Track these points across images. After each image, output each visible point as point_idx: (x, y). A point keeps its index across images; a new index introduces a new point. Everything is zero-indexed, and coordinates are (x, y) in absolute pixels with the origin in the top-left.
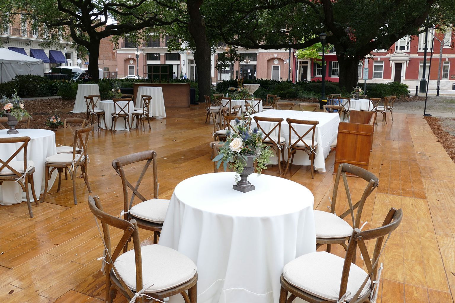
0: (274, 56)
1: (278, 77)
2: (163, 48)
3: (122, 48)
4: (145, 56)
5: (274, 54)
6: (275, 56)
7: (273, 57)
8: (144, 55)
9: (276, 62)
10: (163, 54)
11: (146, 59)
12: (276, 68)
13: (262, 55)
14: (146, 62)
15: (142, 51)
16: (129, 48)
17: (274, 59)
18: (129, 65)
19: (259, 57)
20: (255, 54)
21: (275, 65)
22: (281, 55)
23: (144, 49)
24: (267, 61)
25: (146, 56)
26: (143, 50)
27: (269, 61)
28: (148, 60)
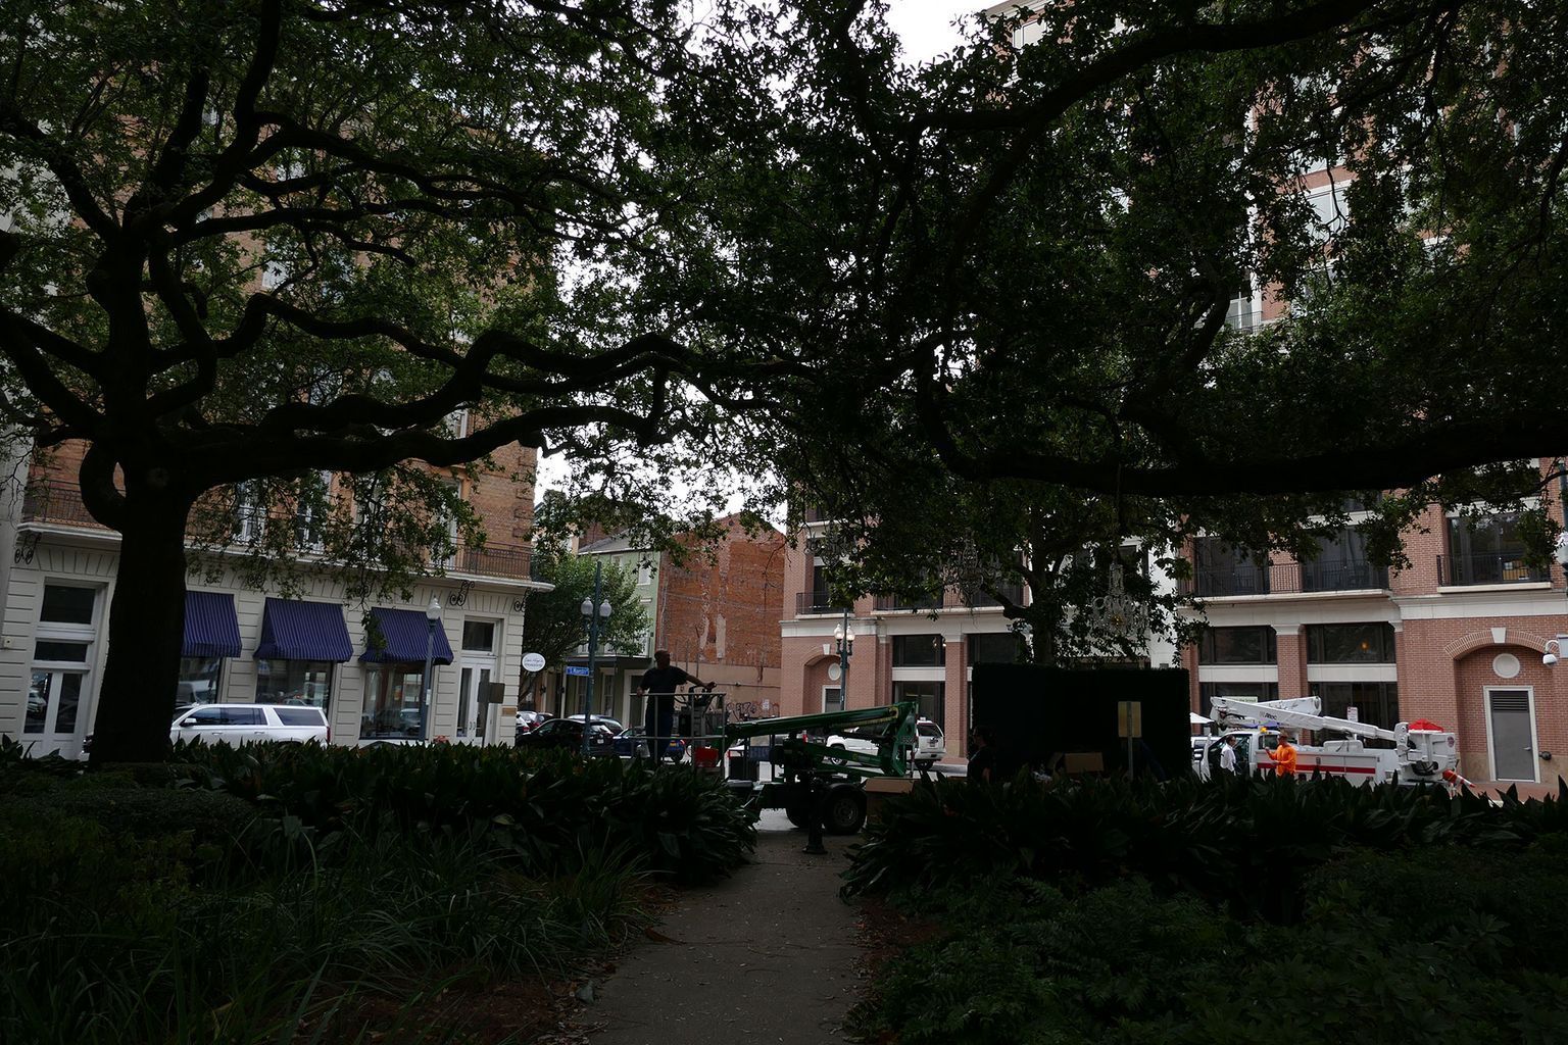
0: (1491, 634)
1: (1531, 751)
2: (954, 610)
3: (799, 616)
4: (887, 649)
5: (1489, 627)
6: (1499, 636)
7: (1485, 641)
8: (883, 642)
9: (1507, 668)
10: (955, 636)
11: (891, 661)
12: (1510, 703)
13: (1424, 634)
14: (889, 673)
15: (874, 628)
16: (824, 616)
17: (1494, 650)
18: (825, 687)
19: (1407, 646)
20: (1386, 627)
21: (1503, 681)
22: (1533, 631)
23: (879, 617)
24: (1450, 666)
25: (891, 647)
26: (877, 621)
27: (1463, 661)
28: (896, 664)
